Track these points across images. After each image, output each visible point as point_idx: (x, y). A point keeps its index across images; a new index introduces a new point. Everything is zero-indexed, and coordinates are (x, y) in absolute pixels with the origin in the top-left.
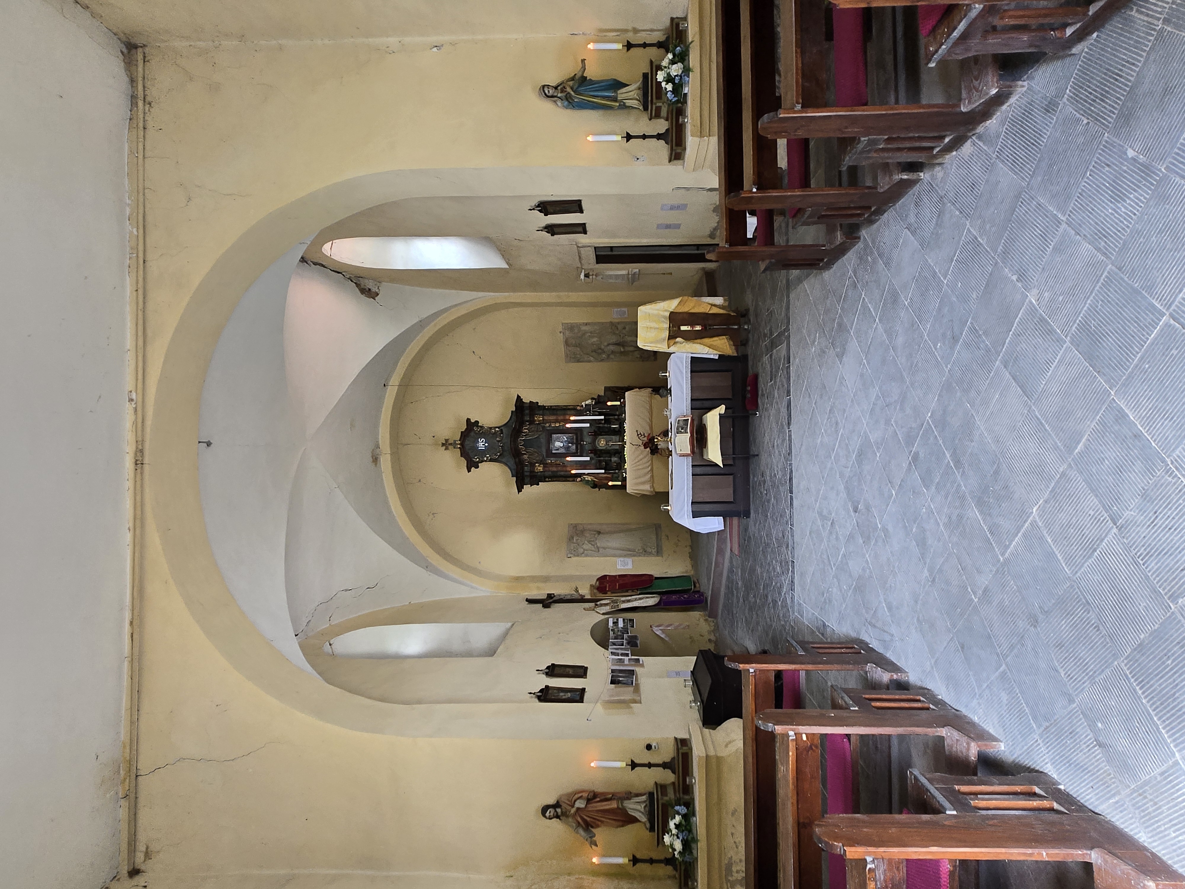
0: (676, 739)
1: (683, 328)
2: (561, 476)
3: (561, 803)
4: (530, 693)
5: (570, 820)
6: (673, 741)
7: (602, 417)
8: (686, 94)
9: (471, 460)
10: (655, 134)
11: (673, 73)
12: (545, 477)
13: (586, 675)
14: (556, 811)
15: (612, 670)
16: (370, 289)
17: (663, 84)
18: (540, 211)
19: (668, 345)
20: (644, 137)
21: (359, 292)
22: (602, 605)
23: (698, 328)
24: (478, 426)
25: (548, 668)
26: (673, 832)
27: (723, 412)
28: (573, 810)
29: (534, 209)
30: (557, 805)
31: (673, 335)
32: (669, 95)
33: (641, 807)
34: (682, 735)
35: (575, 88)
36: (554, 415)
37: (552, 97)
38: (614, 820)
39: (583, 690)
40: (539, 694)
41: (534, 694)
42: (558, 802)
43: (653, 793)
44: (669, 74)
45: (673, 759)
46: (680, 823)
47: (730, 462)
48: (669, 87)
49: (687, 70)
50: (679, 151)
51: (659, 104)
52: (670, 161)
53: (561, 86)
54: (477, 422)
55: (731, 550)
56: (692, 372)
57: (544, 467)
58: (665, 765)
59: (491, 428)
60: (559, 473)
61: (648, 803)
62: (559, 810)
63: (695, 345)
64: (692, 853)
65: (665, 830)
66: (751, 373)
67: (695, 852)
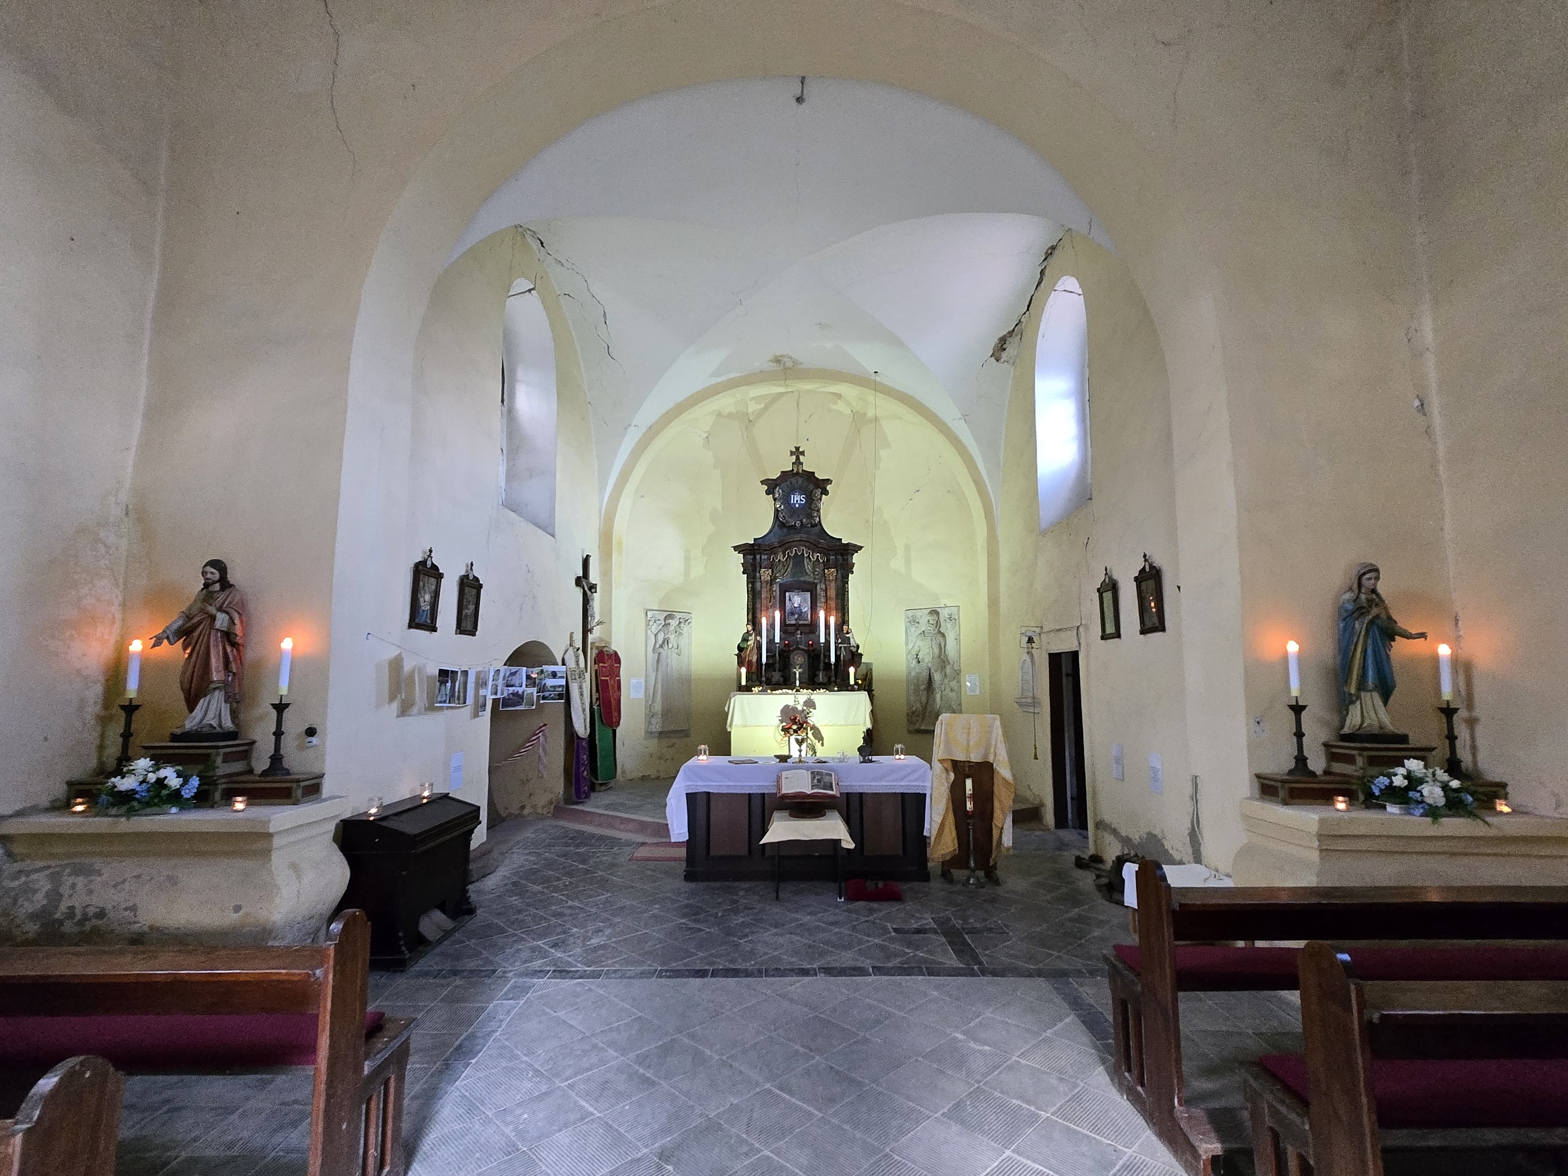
0: (322, 776)
1: (969, 783)
2: (754, 604)
3: (227, 592)
4: (431, 551)
5: (199, 604)
6: (316, 770)
7: (833, 659)
8: (1384, 807)
9: (776, 485)
10: (1305, 754)
11: (1426, 789)
12: (753, 583)
13: (460, 633)
14: (214, 582)
15: (466, 672)
16: (1004, 350)
17: (1401, 771)
18: (1143, 571)
19: (943, 760)
20: (1299, 735)
21: (1001, 335)
22: (577, 657)
23: (969, 806)
24: (822, 494)
25: (476, 579)
26: (150, 775)
27: (844, 845)
28: (212, 610)
29: (1146, 560)
30: (225, 584)
31: (960, 769)
32: (1383, 781)
33: (211, 719)
34: (328, 787)
35: (1379, 622)
36: (837, 595)
37: (1360, 585)
38: (192, 676)
39: (434, 629)
40: (429, 563)
41: (429, 556)
42: (231, 586)
43: (236, 739)
44: (1421, 781)
45: (288, 772)
46: (166, 787)
47: (768, 852)
48: (1399, 781)
49: (1433, 812)
50: (1281, 793)
51: (1360, 761)
52: (1258, 776)
53: (1377, 600)
54: (826, 493)
55: (643, 844)
56: (903, 794)
57: (767, 582)
58: (276, 758)
59: (818, 511)
60: (758, 601)
61: (218, 730)
62: (217, 587)
63: (944, 801)
64: (113, 805)
65: (160, 759)
66: (904, 886)
67: (113, 811)
